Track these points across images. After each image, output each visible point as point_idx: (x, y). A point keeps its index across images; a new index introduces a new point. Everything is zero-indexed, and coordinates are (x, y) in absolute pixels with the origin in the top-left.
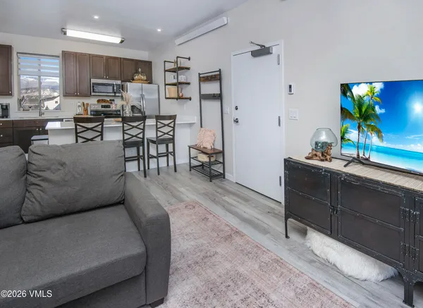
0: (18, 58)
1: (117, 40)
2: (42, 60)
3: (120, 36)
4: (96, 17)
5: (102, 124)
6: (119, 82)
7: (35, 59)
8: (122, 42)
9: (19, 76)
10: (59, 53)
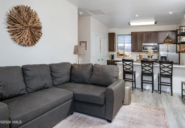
0: (118, 37)
1: (153, 23)
2: (125, 37)
3: (154, 20)
4: (137, 16)
5: (133, 63)
6: (156, 44)
7: (122, 36)
8: (156, 23)
9: (118, 44)
10: (130, 33)
